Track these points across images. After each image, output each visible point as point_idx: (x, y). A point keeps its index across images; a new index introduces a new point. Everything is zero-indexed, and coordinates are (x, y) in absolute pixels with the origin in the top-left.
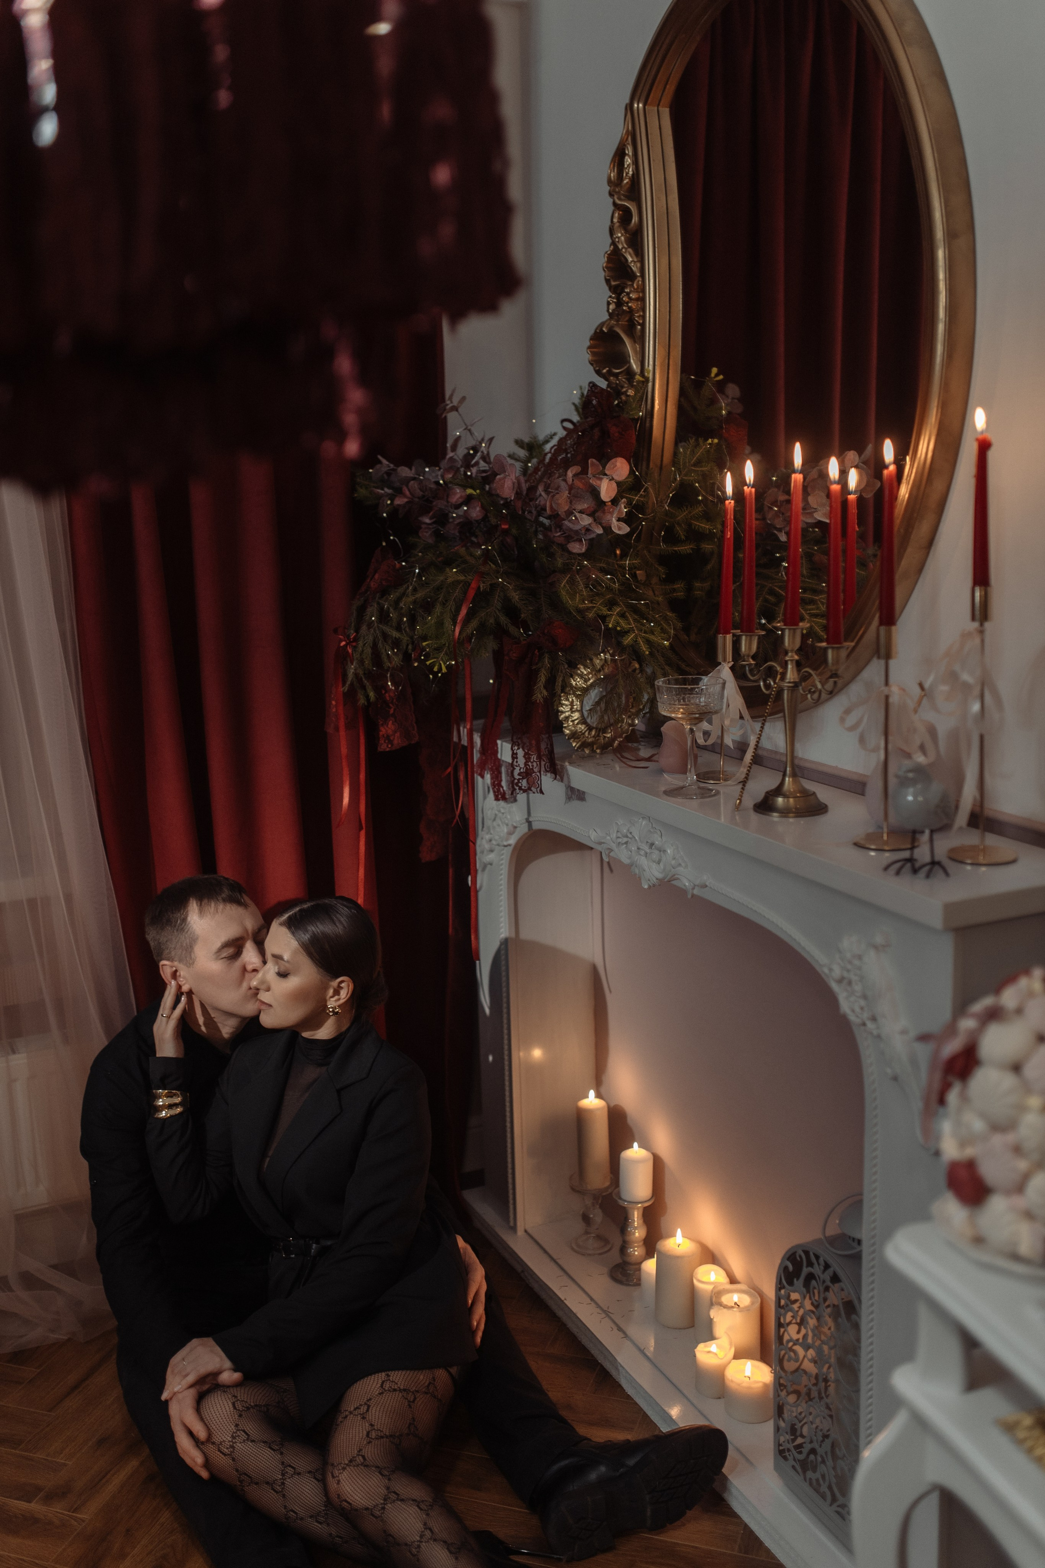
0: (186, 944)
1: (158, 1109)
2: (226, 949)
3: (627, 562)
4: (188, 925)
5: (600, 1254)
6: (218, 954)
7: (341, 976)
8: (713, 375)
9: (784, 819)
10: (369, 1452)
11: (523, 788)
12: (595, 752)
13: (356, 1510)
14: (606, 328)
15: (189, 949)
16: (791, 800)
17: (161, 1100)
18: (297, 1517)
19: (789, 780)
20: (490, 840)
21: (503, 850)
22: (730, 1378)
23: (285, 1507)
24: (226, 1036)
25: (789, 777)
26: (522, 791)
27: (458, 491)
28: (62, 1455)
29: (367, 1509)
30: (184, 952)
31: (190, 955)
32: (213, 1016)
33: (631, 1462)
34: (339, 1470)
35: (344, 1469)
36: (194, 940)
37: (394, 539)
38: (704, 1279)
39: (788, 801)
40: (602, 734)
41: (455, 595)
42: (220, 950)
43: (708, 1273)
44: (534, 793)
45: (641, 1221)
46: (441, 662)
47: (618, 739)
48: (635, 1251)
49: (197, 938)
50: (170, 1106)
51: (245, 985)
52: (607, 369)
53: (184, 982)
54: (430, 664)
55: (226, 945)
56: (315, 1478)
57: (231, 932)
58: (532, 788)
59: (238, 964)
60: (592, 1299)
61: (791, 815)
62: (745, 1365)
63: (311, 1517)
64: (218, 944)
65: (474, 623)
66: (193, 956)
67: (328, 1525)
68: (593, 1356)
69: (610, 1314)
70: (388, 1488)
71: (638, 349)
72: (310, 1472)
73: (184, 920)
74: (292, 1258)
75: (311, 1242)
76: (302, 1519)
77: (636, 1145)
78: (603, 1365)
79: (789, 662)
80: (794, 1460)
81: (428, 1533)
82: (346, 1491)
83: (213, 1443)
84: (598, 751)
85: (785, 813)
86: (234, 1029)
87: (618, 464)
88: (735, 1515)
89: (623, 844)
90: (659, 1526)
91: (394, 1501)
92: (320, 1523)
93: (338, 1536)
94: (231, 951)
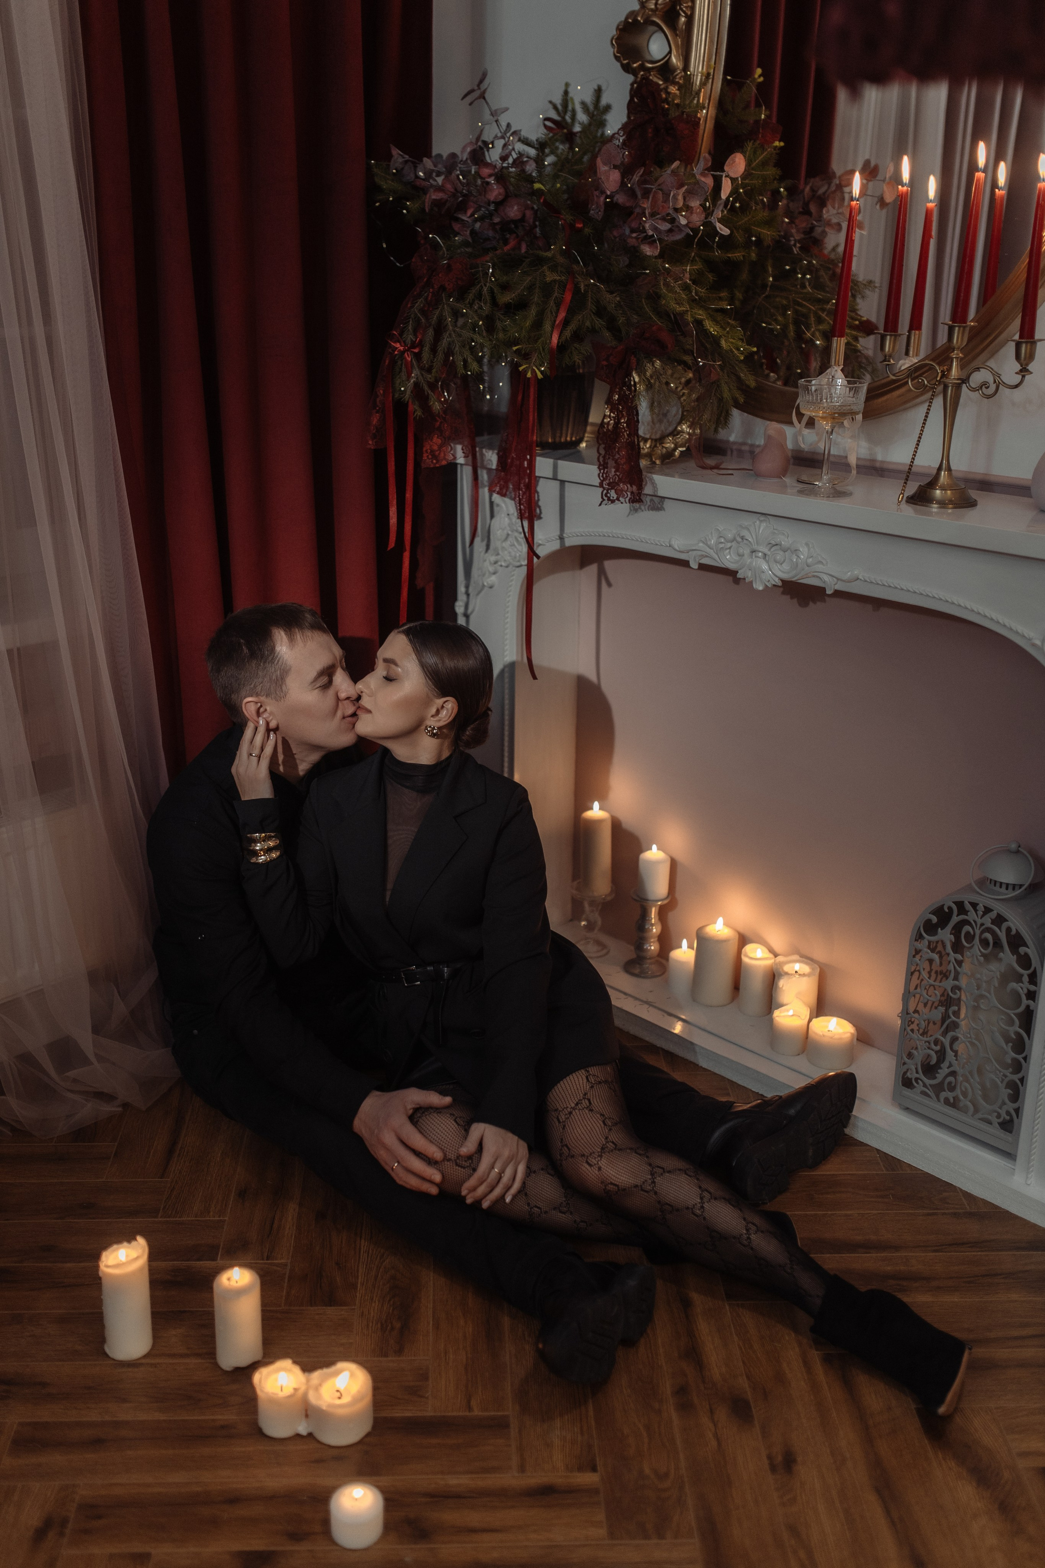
0: (277, 677)
1: (256, 854)
2: (321, 678)
3: (688, 268)
4: (277, 656)
5: (600, 957)
6: (314, 684)
7: (447, 696)
8: (756, 76)
9: (943, 510)
10: (613, 1137)
11: (611, 498)
12: (654, 463)
13: (625, 1190)
14: (642, 18)
15: (280, 681)
16: (949, 492)
17: (259, 845)
18: (541, 1212)
19: (945, 473)
20: (496, 563)
21: (514, 570)
22: (821, 1034)
23: (529, 1204)
24: (301, 773)
25: (945, 472)
26: (610, 502)
27: (495, 187)
28: (211, 1213)
29: (636, 1186)
30: (274, 685)
31: (281, 688)
32: (294, 752)
33: (792, 1112)
34: (595, 1158)
35: (601, 1156)
36: (285, 672)
37: (433, 237)
38: (751, 955)
39: (945, 493)
40: (660, 444)
41: (555, 295)
42: (316, 679)
43: (755, 950)
44: (622, 503)
45: (657, 918)
46: (534, 368)
47: (680, 449)
48: (651, 946)
49: (290, 669)
50: (269, 850)
51: (339, 714)
52: (640, 62)
53: (271, 718)
54: (523, 370)
55: (321, 674)
56: (548, 1174)
57: (322, 660)
58: (621, 499)
59: (331, 692)
60: (625, 994)
61: (951, 506)
62: (829, 1021)
63: (555, 1209)
64: (313, 674)
65: (572, 327)
66: (284, 688)
67: (571, 1213)
68: (647, 1042)
69: (654, 1004)
70: (650, 1165)
71: (680, 43)
72: (542, 1169)
73: (273, 650)
74: (418, 985)
75: (441, 967)
76: (546, 1212)
77: (654, 847)
78: (664, 1047)
79: (955, 359)
80: (925, 1085)
81: (706, 1194)
82: (610, 1175)
83: (449, 1160)
84: (658, 462)
85: (943, 504)
86: (311, 765)
87: (737, 160)
88: (862, 1144)
89: (727, 549)
90: (815, 1165)
91: (662, 1174)
92: (564, 1213)
93: (582, 1221)
94: (325, 679)
